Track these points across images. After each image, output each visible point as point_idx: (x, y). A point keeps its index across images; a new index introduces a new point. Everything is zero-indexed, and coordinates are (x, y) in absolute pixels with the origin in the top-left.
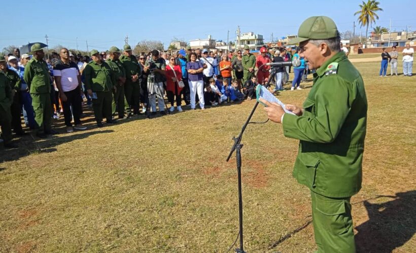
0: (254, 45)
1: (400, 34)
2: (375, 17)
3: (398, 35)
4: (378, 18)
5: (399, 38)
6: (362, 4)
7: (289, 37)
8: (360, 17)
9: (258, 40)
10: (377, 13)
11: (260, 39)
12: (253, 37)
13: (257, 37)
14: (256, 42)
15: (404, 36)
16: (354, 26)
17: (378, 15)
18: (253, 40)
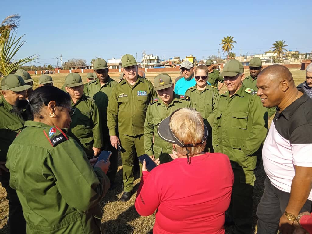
0: (155, 63)
1: (246, 58)
2: (232, 47)
3: (245, 58)
4: (233, 47)
5: (245, 60)
6: (223, 39)
7: (175, 58)
8: (223, 47)
9: (157, 60)
10: (233, 44)
11: (158, 60)
12: (154, 58)
13: (156, 58)
14: (156, 61)
15: (248, 59)
16: (219, 52)
17: (234, 46)
18: (154, 60)
